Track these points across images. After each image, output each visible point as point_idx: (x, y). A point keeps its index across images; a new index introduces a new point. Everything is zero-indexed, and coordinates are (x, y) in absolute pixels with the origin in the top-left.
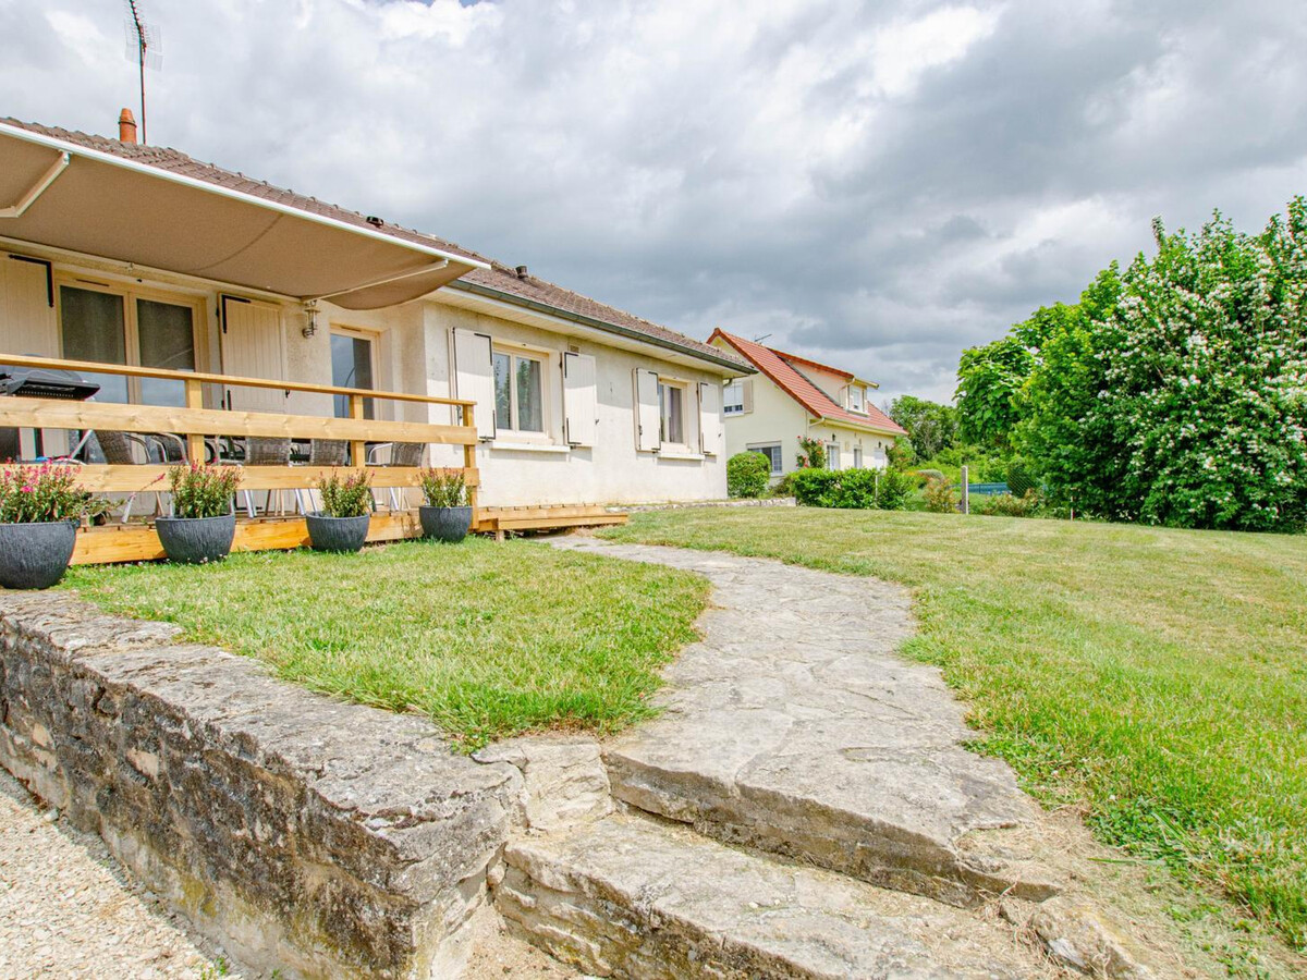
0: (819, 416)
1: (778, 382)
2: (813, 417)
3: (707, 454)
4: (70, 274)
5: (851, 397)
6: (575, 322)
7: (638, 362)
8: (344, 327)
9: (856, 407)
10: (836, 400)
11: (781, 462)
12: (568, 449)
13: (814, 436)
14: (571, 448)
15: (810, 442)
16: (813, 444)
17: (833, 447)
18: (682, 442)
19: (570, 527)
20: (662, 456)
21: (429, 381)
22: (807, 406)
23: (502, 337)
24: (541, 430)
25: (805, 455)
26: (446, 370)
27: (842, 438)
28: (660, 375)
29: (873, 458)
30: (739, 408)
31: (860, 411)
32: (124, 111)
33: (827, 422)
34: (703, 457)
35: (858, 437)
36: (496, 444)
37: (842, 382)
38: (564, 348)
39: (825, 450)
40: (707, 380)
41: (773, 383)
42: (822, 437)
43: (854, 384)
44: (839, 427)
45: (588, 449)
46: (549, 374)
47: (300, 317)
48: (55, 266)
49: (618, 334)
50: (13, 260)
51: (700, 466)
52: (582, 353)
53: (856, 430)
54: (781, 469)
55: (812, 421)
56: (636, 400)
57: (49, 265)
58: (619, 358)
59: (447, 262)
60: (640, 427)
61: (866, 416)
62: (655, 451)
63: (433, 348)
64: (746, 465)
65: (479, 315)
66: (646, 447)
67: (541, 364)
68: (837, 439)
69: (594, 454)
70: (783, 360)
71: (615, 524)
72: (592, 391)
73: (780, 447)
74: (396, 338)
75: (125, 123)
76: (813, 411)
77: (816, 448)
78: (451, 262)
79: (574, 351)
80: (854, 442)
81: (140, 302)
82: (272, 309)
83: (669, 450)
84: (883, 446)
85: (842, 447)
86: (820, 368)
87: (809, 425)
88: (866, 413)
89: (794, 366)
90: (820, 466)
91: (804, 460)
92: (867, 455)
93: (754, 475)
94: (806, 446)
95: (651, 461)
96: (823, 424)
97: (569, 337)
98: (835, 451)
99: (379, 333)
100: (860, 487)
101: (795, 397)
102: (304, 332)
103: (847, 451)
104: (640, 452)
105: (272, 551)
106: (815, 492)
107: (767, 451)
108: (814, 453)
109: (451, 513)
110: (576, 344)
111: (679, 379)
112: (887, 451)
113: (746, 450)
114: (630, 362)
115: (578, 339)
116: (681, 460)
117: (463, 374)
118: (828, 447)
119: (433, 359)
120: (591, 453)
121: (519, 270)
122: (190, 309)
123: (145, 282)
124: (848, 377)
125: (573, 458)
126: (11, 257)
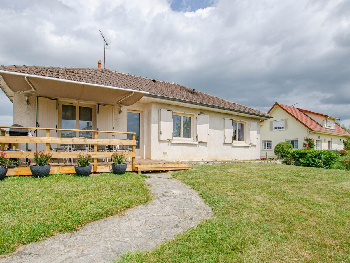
0: (312, 130)
1: (297, 119)
2: (309, 130)
3: (252, 145)
4: (63, 101)
5: (327, 123)
6: (200, 105)
7: (225, 116)
8: (132, 110)
9: (330, 127)
10: (321, 124)
11: (297, 145)
12: (198, 143)
13: (310, 137)
14: (199, 143)
15: (308, 139)
16: (310, 139)
17: (319, 141)
18: (243, 141)
19: (167, 170)
20: (233, 145)
21: (152, 124)
22: (307, 127)
23: (177, 111)
24: (191, 137)
25: (306, 143)
26: (158, 121)
27: (322, 138)
28: (233, 120)
29: (337, 144)
30: (283, 127)
31: (332, 128)
32: (99, 61)
33: (316, 132)
34: (250, 145)
35: (330, 137)
36: (172, 142)
37: (324, 118)
38: (198, 113)
39: (315, 142)
40: (253, 121)
41: (295, 119)
42: (314, 137)
43: (329, 119)
44: (320, 134)
45: (206, 143)
46: (194, 121)
47: (118, 108)
48: (58, 100)
49: (216, 108)
50: (50, 100)
51: (249, 148)
52: (204, 114)
53: (329, 135)
54: (297, 148)
55: (309, 132)
56: (224, 127)
57: (57, 100)
58: (218, 115)
59: (134, 93)
60: (225, 136)
61: (334, 130)
62: (231, 144)
63: (154, 114)
64: (283, 146)
65: (169, 105)
66: (227, 141)
67: (191, 118)
68: (320, 138)
69: (207, 145)
70: (301, 111)
71: (185, 170)
72: (207, 125)
73: (297, 140)
74: (146, 112)
75: (99, 64)
76: (310, 129)
77: (311, 141)
78: (135, 92)
79: (202, 114)
80: (328, 139)
81: (80, 107)
82: (112, 107)
83: (236, 143)
84: (342, 140)
85: (323, 140)
86: (315, 114)
87: (308, 133)
88: (334, 129)
89: (306, 113)
90: (312, 148)
91: (306, 145)
92: (334, 143)
93: (286, 150)
94: (307, 140)
95: (229, 147)
96: (314, 133)
97: (200, 110)
98: (320, 142)
99: (142, 111)
100: (315, 157)
101: (303, 124)
102: (119, 112)
103: (325, 142)
104: (225, 144)
105: (65, 174)
106: (299, 158)
107: (293, 142)
108: (310, 143)
109: (118, 166)
110: (202, 112)
111: (242, 121)
112: (344, 142)
113: (285, 141)
114: (222, 116)
115: (203, 110)
116: (241, 146)
117: (163, 122)
118: (317, 141)
119: (154, 118)
120: (206, 144)
121: (193, 90)
122: (92, 108)
123: (80, 102)
124: (326, 116)
125: (199, 146)
126: (49, 99)
